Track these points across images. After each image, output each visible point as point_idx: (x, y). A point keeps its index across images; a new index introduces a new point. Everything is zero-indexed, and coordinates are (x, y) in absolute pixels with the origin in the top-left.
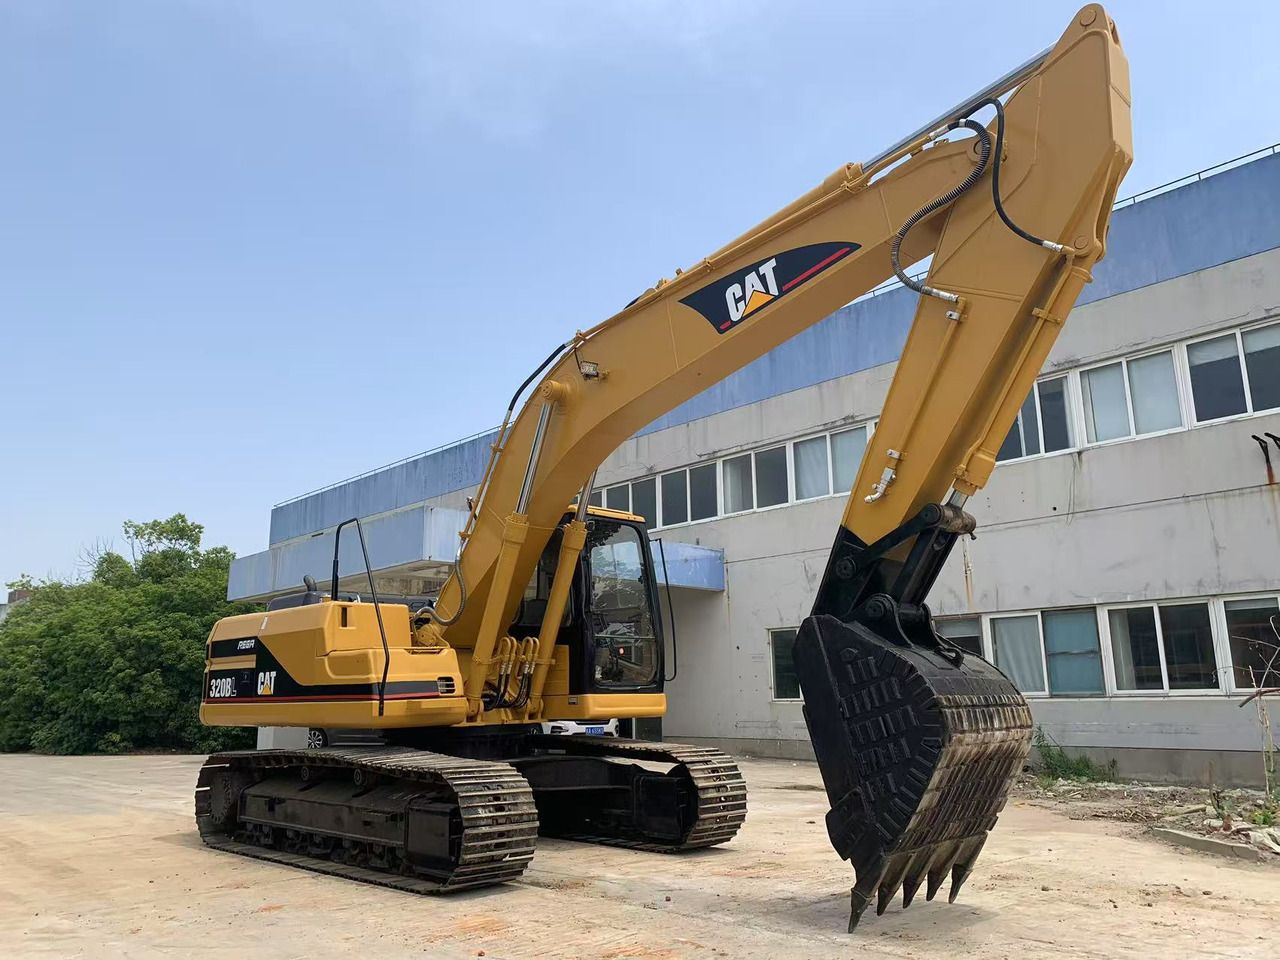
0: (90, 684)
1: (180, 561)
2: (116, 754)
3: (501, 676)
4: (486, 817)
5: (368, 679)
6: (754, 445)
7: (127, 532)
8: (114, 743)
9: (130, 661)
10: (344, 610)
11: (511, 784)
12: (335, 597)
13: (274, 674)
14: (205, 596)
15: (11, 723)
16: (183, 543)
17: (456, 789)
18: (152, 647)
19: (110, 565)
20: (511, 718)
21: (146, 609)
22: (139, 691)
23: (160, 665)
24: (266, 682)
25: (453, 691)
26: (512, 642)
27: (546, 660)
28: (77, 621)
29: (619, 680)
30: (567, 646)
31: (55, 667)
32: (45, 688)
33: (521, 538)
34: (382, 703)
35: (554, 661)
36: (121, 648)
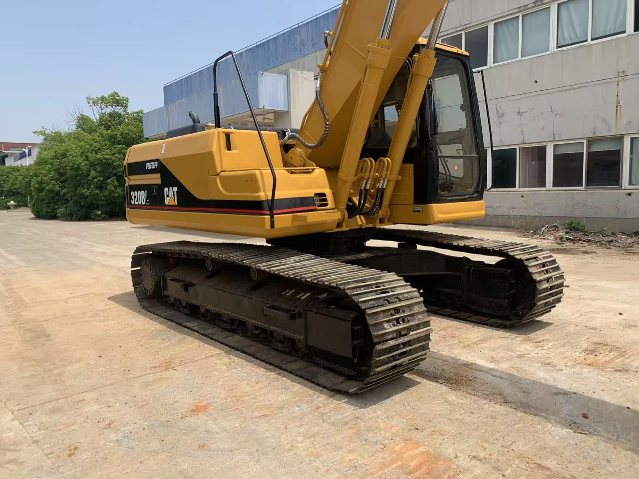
0: (79, 185)
1: (119, 118)
2: (100, 221)
3: (361, 190)
4: (392, 332)
5: (258, 196)
6: (465, 27)
7: (89, 103)
8: (98, 215)
9: (99, 172)
10: (228, 136)
11: (405, 295)
12: (218, 125)
13: (176, 189)
14: (134, 136)
15: (46, 205)
16: (119, 108)
17: (363, 307)
18: (109, 165)
19: (83, 121)
20: (364, 222)
21: (103, 144)
22: (106, 189)
23: (115, 175)
24: (171, 195)
25: (327, 205)
26: (371, 161)
27: (394, 175)
28: (69, 151)
29: (450, 192)
30: (412, 165)
31: (62, 176)
32: (59, 187)
33: (384, 66)
34: (272, 218)
35: (400, 177)
36: (93, 165)
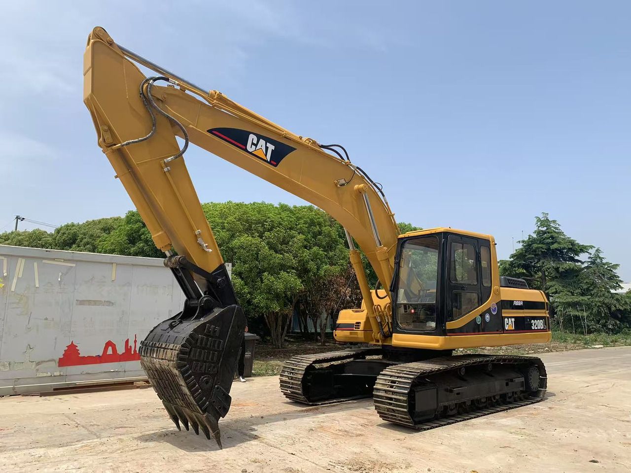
25: (359, 328)
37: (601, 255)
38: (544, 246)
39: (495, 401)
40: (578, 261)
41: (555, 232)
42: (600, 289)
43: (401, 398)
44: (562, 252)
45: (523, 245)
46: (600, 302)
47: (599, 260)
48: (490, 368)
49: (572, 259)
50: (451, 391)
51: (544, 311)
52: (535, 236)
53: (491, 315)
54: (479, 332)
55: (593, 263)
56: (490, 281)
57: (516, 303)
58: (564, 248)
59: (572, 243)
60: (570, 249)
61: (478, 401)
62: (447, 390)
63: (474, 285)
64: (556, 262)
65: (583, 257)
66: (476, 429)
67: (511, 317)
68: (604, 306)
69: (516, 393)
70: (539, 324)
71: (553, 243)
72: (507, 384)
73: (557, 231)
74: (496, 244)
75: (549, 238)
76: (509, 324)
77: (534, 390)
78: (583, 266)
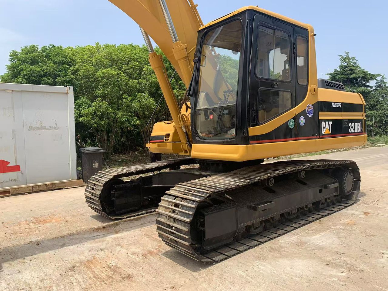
25: (168, 140)
37: (385, 81)
38: (345, 76)
39: (307, 209)
40: (368, 86)
41: (353, 66)
42: (382, 104)
43: (182, 228)
44: (357, 80)
45: (330, 77)
46: (382, 113)
47: (383, 85)
48: (303, 175)
49: (364, 85)
50: (255, 209)
51: (361, 113)
52: (339, 70)
53: (306, 118)
54: (291, 137)
55: (380, 86)
56: (306, 80)
57: (334, 105)
58: (359, 77)
59: (365, 73)
60: (363, 78)
61: (289, 213)
62: (250, 207)
63: (287, 82)
64: (352, 88)
65: (372, 83)
66: (283, 256)
67: (328, 120)
68: (384, 116)
69: (329, 198)
70: (356, 127)
71: (351, 74)
72: (321, 191)
73: (355, 65)
74: (315, 35)
75: (349, 70)
76: (326, 128)
77: (348, 193)
78: (371, 89)
